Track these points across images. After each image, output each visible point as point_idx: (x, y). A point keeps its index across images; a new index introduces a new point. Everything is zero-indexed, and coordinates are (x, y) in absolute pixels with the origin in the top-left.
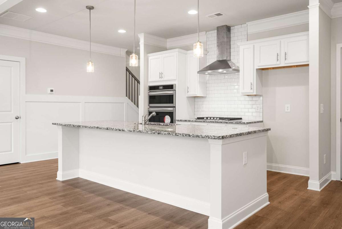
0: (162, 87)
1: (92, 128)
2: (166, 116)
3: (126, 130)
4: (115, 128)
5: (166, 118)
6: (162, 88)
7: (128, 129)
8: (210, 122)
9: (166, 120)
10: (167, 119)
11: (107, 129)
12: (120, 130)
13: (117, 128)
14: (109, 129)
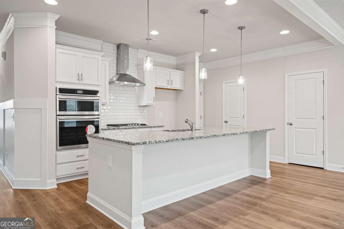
0: (82, 91)
1: (208, 137)
2: (88, 126)
3: (238, 133)
4: (230, 133)
5: (88, 128)
6: (82, 93)
7: (239, 132)
8: (139, 127)
9: (88, 130)
10: (91, 129)
11: (224, 135)
12: (234, 134)
13: (231, 133)
14: (225, 134)
